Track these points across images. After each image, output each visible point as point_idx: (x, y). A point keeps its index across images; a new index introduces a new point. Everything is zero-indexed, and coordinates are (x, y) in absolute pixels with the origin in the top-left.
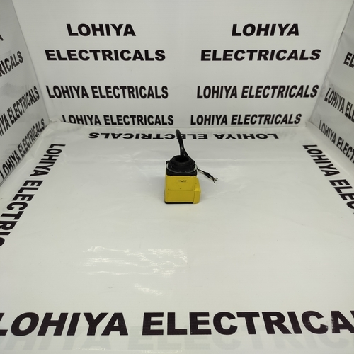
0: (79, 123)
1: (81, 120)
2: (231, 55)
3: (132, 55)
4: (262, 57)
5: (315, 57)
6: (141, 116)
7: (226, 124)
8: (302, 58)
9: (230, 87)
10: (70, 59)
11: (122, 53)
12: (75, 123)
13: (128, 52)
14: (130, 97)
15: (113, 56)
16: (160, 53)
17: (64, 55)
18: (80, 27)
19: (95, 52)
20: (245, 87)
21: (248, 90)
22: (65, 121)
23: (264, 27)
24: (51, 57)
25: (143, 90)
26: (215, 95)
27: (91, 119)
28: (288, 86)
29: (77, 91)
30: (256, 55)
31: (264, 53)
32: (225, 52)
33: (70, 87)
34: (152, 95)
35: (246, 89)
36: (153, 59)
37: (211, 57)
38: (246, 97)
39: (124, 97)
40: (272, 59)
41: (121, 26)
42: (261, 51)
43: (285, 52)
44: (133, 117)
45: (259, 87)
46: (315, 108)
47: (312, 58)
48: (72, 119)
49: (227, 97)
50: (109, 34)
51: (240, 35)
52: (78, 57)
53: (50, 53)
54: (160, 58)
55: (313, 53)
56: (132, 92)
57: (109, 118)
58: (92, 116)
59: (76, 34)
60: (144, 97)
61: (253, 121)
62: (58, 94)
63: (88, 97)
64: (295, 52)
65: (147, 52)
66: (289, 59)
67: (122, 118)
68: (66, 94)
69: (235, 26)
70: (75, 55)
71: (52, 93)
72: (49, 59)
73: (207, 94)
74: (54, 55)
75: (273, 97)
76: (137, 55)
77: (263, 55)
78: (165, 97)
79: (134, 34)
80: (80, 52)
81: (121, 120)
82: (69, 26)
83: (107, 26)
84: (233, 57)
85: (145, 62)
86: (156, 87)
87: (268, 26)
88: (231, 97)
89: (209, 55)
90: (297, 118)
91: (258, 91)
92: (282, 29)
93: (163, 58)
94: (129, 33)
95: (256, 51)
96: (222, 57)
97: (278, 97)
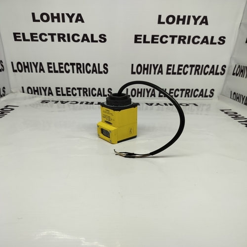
0: (35, 94)
1: (37, 91)
2: (157, 39)
3: (81, 38)
4: (181, 41)
5: (221, 42)
6: (86, 89)
7: (155, 96)
8: (212, 43)
9: (157, 65)
10: (33, 40)
11: (74, 35)
12: (32, 93)
13: (78, 35)
14: (78, 72)
15: (66, 38)
16: (102, 36)
17: (28, 37)
18: (42, 15)
19: (52, 35)
20: (169, 65)
21: (171, 67)
22: (23, 92)
23: (181, 17)
24: (18, 38)
25: (88, 66)
26: (146, 71)
27: (45, 91)
28: (203, 66)
29: (36, 67)
30: (176, 40)
31: (182, 38)
32: (153, 36)
33: (30, 63)
34: (96, 71)
35: (170, 67)
36: (97, 41)
37: (142, 40)
38: (170, 73)
39: (73, 72)
40: (189, 43)
41: (73, 15)
42: (180, 37)
43: (199, 37)
44: (79, 89)
45: (180, 66)
46: (224, 84)
47: (219, 43)
48: (30, 90)
49: (155, 73)
50: (64, 21)
51: (164, 23)
52: (38, 38)
53: (17, 35)
54: (103, 40)
55: (220, 39)
56: (80, 68)
57: (60, 90)
58: (46, 88)
59: (39, 21)
60: (89, 72)
61: (176, 95)
62: (20, 69)
63: (44, 72)
64: (206, 37)
65: (92, 36)
66: (202, 43)
67: (71, 90)
68: (27, 69)
69: (160, 17)
70: (37, 37)
71: (16, 68)
72: (16, 40)
73: (139, 71)
74: (20, 37)
75: (191, 74)
76: (85, 38)
77: (182, 39)
78: (106, 73)
79: (83, 21)
80: (41, 35)
81: (70, 92)
82: (33, 14)
83: (63, 15)
84: (159, 41)
85: (91, 43)
86: (99, 64)
87: (185, 17)
88: (158, 74)
89: (140, 39)
90: (211, 92)
91: (179, 69)
92: (196, 20)
93: (105, 40)
94: (79, 20)
95: (176, 36)
96: (150, 40)
97: (195, 74)
